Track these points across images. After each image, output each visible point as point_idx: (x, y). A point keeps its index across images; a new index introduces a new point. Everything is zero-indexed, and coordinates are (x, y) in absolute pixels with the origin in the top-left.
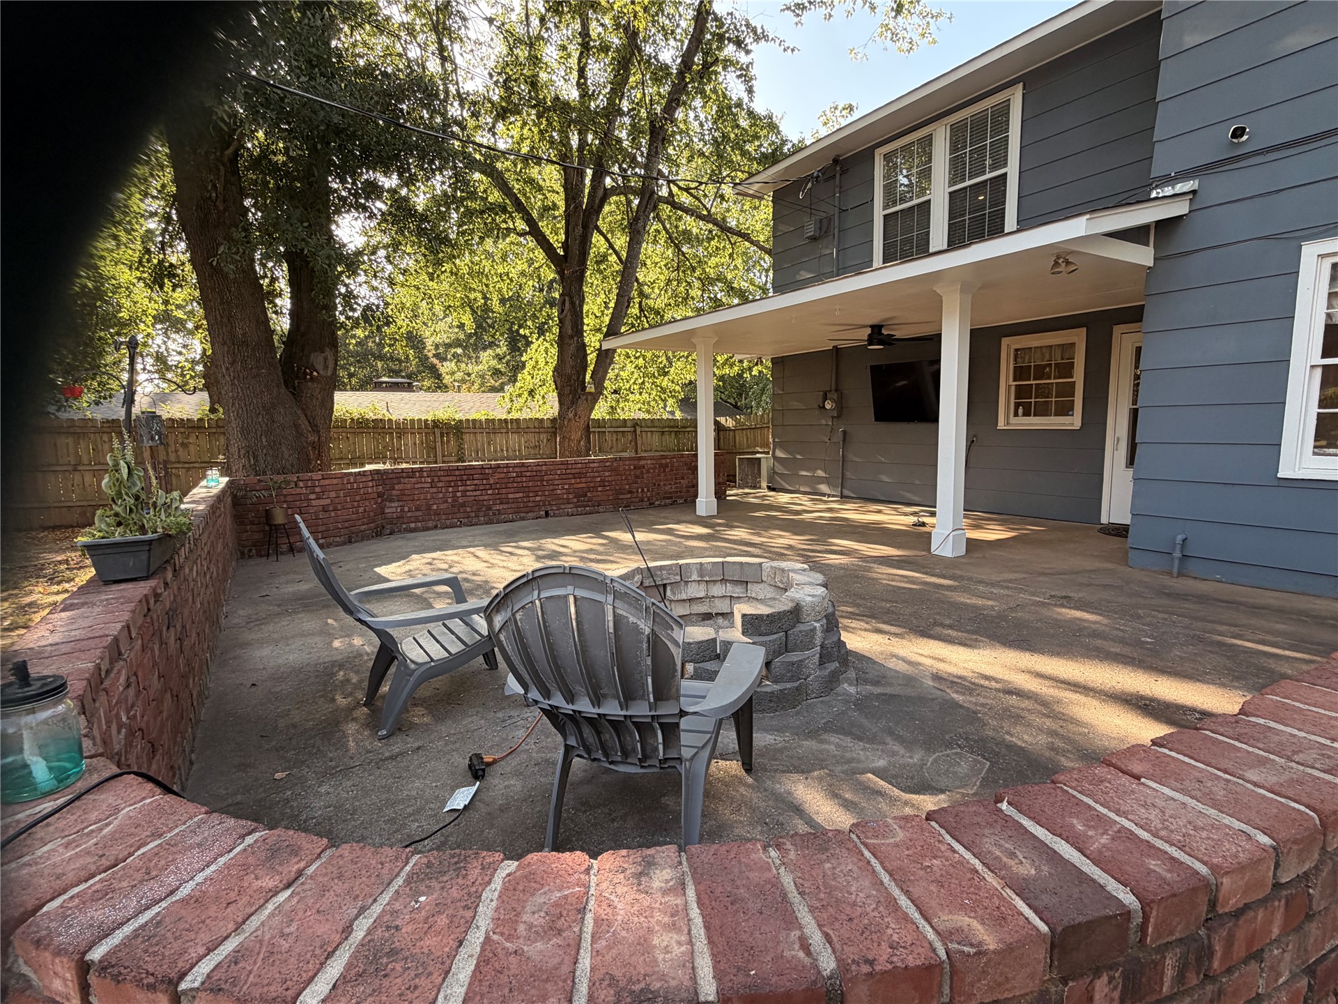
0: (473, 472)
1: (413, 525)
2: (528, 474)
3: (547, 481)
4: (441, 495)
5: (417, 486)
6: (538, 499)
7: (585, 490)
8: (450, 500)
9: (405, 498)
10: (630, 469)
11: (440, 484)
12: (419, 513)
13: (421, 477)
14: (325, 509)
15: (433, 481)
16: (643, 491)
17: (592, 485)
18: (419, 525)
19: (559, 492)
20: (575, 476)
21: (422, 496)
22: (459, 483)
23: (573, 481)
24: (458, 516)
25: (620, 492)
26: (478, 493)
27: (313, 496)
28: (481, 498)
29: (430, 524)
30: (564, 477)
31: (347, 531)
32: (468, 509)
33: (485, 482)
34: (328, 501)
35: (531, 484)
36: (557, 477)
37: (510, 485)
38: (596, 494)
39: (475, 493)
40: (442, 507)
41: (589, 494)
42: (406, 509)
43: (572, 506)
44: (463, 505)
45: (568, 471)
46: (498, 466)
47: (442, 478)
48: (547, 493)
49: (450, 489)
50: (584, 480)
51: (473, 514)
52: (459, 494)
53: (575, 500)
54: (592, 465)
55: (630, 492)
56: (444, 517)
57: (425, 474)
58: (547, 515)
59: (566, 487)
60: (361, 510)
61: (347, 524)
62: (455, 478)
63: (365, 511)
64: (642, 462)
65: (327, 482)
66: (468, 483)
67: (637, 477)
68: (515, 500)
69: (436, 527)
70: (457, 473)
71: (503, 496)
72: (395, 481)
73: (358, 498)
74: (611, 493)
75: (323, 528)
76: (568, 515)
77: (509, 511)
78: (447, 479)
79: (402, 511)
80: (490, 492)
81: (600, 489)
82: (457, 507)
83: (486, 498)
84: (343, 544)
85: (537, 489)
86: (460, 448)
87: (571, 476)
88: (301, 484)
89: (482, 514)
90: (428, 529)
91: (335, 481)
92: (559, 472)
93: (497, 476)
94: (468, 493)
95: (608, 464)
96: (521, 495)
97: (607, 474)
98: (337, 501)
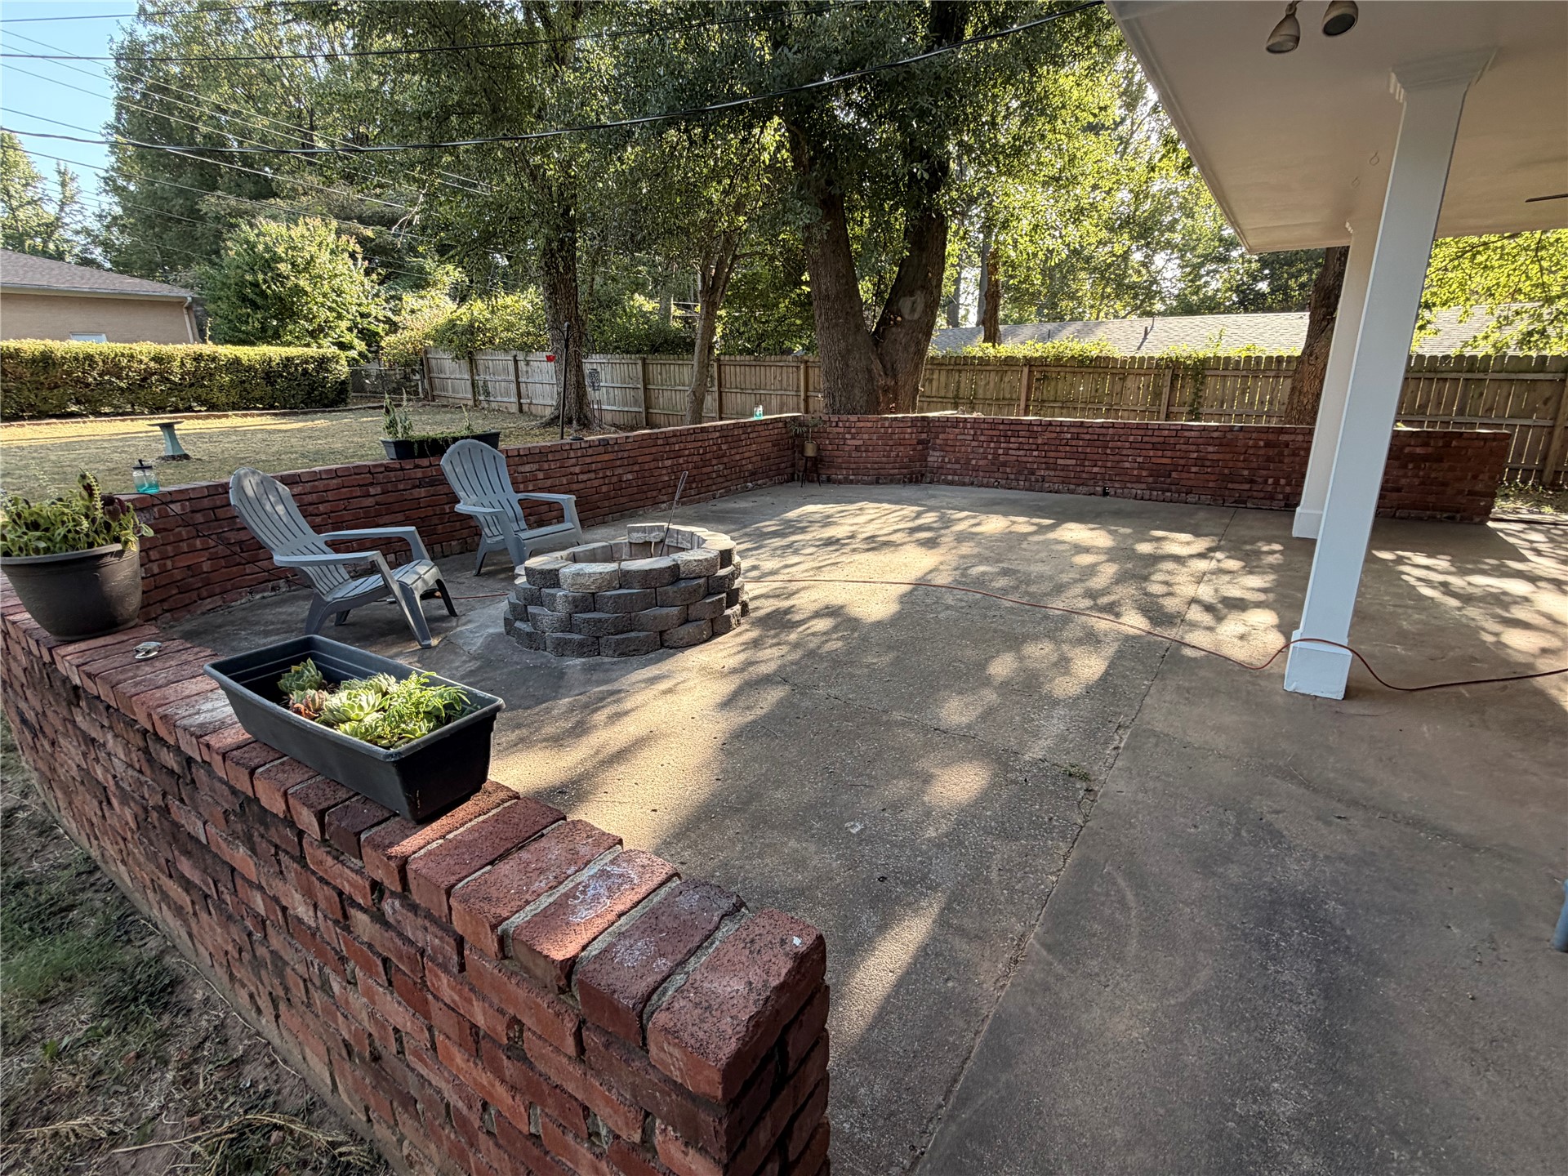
0: (1019, 428)
1: (950, 478)
2: (1087, 437)
3: (1112, 449)
4: (981, 450)
5: (959, 437)
6: (1095, 470)
7: (1168, 467)
8: (990, 457)
9: (948, 449)
10: (1256, 446)
11: (982, 438)
12: (958, 466)
13: (964, 428)
14: (857, 448)
15: (975, 434)
16: (1277, 483)
17: (1182, 462)
18: (956, 478)
19: (1127, 465)
20: (1154, 446)
21: (963, 449)
22: (1002, 439)
23: (1151, 453)
24: (996, 475)
25: (1233, 477)
26: (1022, 453)
27: (848, 436)
28: (1025, 459)
29: (967, 480)
30: (1137, 445)
31: (875, 472)
32: (1008, 470)
33: (1031, 441)
34: (861, 442)
35: (1088, 450)
36: (1127, 445)
37: (1061, 448)
38: (1185, 475)
39: (1018, 453)
40: (981, 463)
41: (1174, 475)
42: (947, 460)
43: (1144, 486)
44: (1004, 464)
45: (1146, 439)
46: (1050, 424)
47: (986, 432)
48: (1109, 464)
49: (992, 445)
50: (1169, 453)
51: (1013, 476)
52: (1000, 452)
53: (1150, 480)
54: (1187, 434)
55: (1252, 482)
56: (981, 474)
57: (969, 425)
58: (1105, 494)
59: (1140, 460)
60: (893, 454)
61: (876, 466)
62: (998, 433)
63: (898, 456)
64: (1284, 438)
65: (862, 424)
66: (1012, 440)
67: (1269, 459)
68: (1065, 468)
69: (972, 484)
70: (1001, 427)
71: (1052, 461)
72: (940, 430)
73: (891, 443)
74: (1213, 477)
75: (854, 466)
76: (1135, 498)
77: (1055, 480)
78: (991, 432)
79: (943, 461)
80: (1035, 453)
81: (1194, 469)
82: (997, 465)
83: (1030, 459)
84: (871, 483)
85: (1096, 457)
86: (1197, 395)
87: (1150, 446)
88: (841, 424)
89: (1023, 477)
90: (964, 484)
91: (869, 424)
92: (1131, 439)
93: (1047, 435)
94: (1011, 452)
95: (1216, 434)
96: (1074, 462)
97: (1211, 449)
98: (869, 442)
